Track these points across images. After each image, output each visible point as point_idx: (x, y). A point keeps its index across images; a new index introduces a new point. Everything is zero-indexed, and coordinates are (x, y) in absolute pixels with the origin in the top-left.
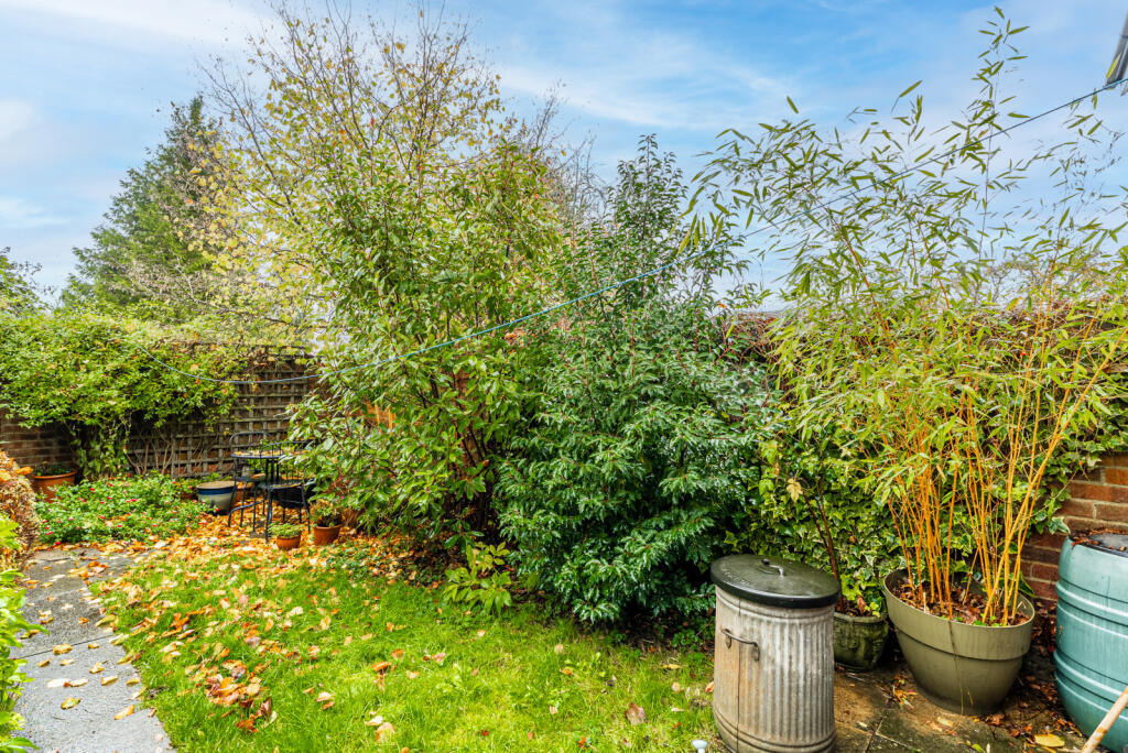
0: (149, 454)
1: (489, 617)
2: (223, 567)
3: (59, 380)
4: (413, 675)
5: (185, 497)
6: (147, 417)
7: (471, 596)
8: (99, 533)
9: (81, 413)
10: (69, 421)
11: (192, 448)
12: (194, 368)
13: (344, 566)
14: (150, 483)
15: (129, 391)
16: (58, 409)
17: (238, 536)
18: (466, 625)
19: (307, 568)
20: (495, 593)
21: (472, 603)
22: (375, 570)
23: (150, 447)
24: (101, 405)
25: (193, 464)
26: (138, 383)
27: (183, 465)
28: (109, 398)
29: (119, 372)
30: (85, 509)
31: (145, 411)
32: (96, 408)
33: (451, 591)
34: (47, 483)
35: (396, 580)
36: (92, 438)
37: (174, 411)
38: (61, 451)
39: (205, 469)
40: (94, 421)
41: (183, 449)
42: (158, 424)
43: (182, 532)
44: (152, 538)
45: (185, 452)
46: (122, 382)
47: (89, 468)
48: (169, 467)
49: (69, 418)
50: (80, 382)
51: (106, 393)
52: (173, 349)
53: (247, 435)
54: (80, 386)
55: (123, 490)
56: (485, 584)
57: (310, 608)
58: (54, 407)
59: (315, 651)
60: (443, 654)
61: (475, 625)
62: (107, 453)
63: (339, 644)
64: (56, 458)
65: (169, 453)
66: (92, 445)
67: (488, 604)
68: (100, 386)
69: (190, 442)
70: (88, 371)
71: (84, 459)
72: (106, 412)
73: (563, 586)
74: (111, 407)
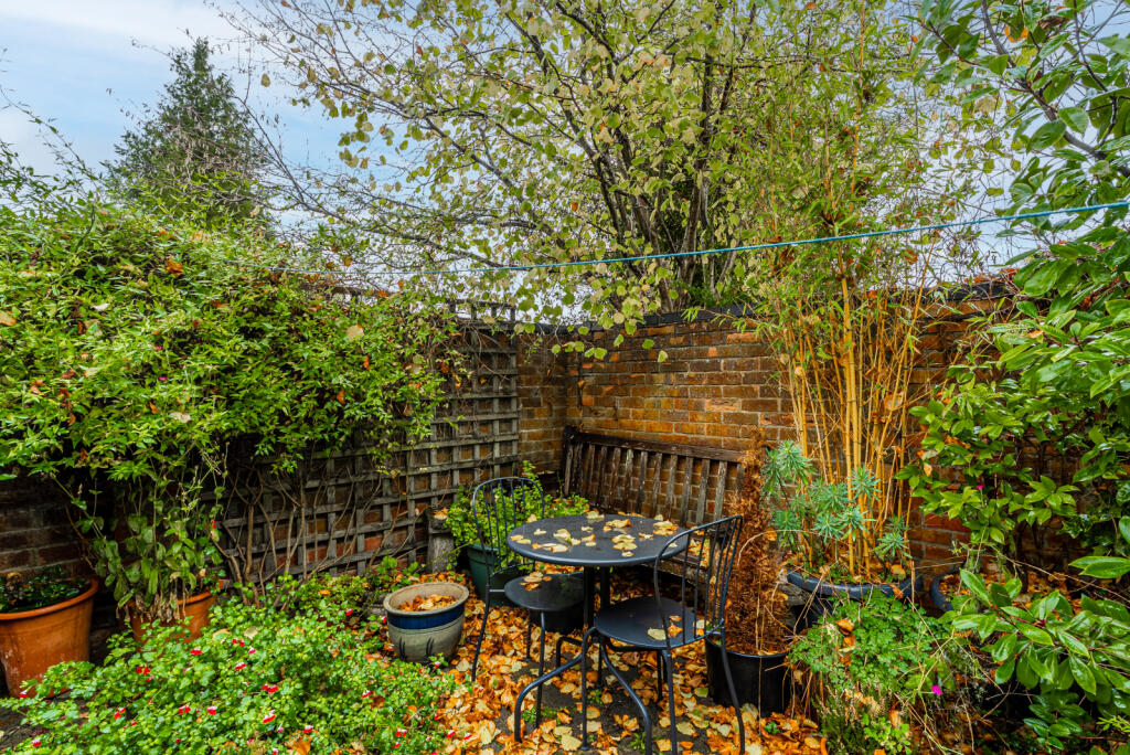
0: (256, 526)
3: (30, 358)
6: (263, 449)
9: (100, 448)
10: (65, 473)
11: (336, 507)
15: (220, 386)
16: (32, 439)
23: (259, 513)
24: (154, 424)
25: (340, 540)
27: (323, 543)
28: (172, 405)
29: (185, 342)
31: (257, 437)
32: (143, 433)
34: (19, 630)
36: (131, 511)
37: (317, 433)
38: (54, 537)
39: (361, 547)
40: (137, 470)
41: (320, 510)
45: (324, 516)
46: (200, 364)
47: (130, 586)
49: (68, 462)
50: (89, 361)
51: (162, 392)
53: (428, 475)
54: (90, 372)
58: (19, 435)
62: (176, 549)
64: (43, 553)
65: (296, 520)
66: (133, 525)
68: (146, 373)
69: (331, 496)
70: (108, 334)
71: (115, 564)
72: (167, 442)
74: (181, 429)
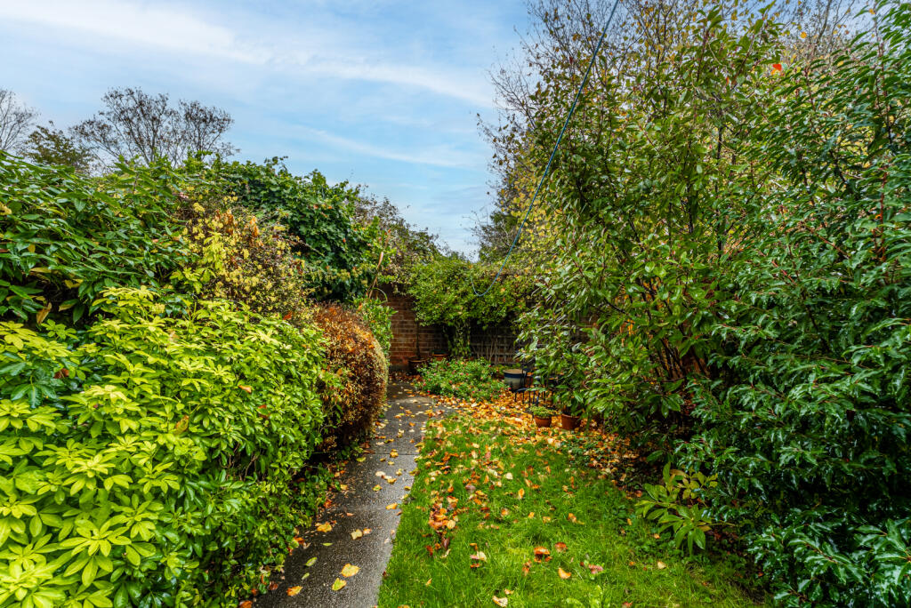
0: (483, 346)
1: (677, 551)
2: (492, 429)
4: (563, 574)
5: (495, 376)
6: (479, 323)
7: (666, 518)
8: (447, 391)
9: (447, 319)
10: (441, 324)
12: (503, 291)
13: (570, 451)
14: (475, 364)
15: (468, 306)
16: (437, 316)
17: (518, 409)
18: (646, 548)
19: (543, 444)
20: (692, 525)
21: (663, 528)
22: (595, 462)
23: (483, 342)
24: (455, 314)
26: (474, 301)
27: (501, 356)
28: (459, 310)
29: (464, 294)
30: (444, 375)
31: (477, 319)
32: (452, 316)
33: (643, 506)
35: (607, 477)
36: (452, 334)
37: (493, 320)
39: (514, 360)
40: (452, 324)
42: (484, 328)
43: (489, 399)
44: (471, 400)
45: (503, 347)
46: (465, 300)
47: (453, 352)
48: (494, 356)
49: (442, 322)
50: (446, 300)
51: (457, 307)
52: (491, 279)
54: (446, 303)
55: (463, 367)
56: (683, 512)
57: (519, 477)
58: (435, 315)
59: (506, 514)
60: (600, 568)
61: (658, 552)
62: (459, 344)
63: (524, 515)
65: (493, 347)
66: (453, 338)
67: (680, 534)
68: (454, 303)
69: (505, 341)
72: (457, 318)
73: (760, 555)
74: (460, 315)
